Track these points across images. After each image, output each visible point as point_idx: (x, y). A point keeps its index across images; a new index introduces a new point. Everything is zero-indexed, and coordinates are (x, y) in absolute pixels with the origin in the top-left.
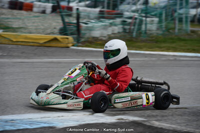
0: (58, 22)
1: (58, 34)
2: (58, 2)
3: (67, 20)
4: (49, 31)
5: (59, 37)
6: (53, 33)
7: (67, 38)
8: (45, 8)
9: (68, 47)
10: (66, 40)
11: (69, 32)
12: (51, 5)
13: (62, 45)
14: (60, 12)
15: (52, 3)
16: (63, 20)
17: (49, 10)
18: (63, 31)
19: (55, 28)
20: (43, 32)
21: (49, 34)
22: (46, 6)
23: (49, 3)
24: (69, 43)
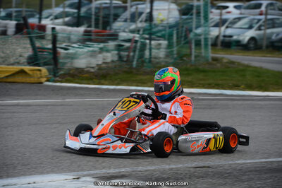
0: (25, 48)
1: (26, 64)
2: (25, 19)
3: (38, 44)
4: (12, 60)
5: (27, 68)
6: (18, 63)
7: (40, 70)
8: (5, 27)
9: (41, 83)
10: (38, 72)
11: (42, 61)
12: (14, 23)
13: (32, 80)
14: (29, 33)
15: (16, 20)
16: (33, 44)
17: (11, 30)
18: (33, 61)
19: (21, 56)
20: (4, 62)
21: (13, 64)
22: (7, 24)
23: (11, 20)
24: (41, 77)
